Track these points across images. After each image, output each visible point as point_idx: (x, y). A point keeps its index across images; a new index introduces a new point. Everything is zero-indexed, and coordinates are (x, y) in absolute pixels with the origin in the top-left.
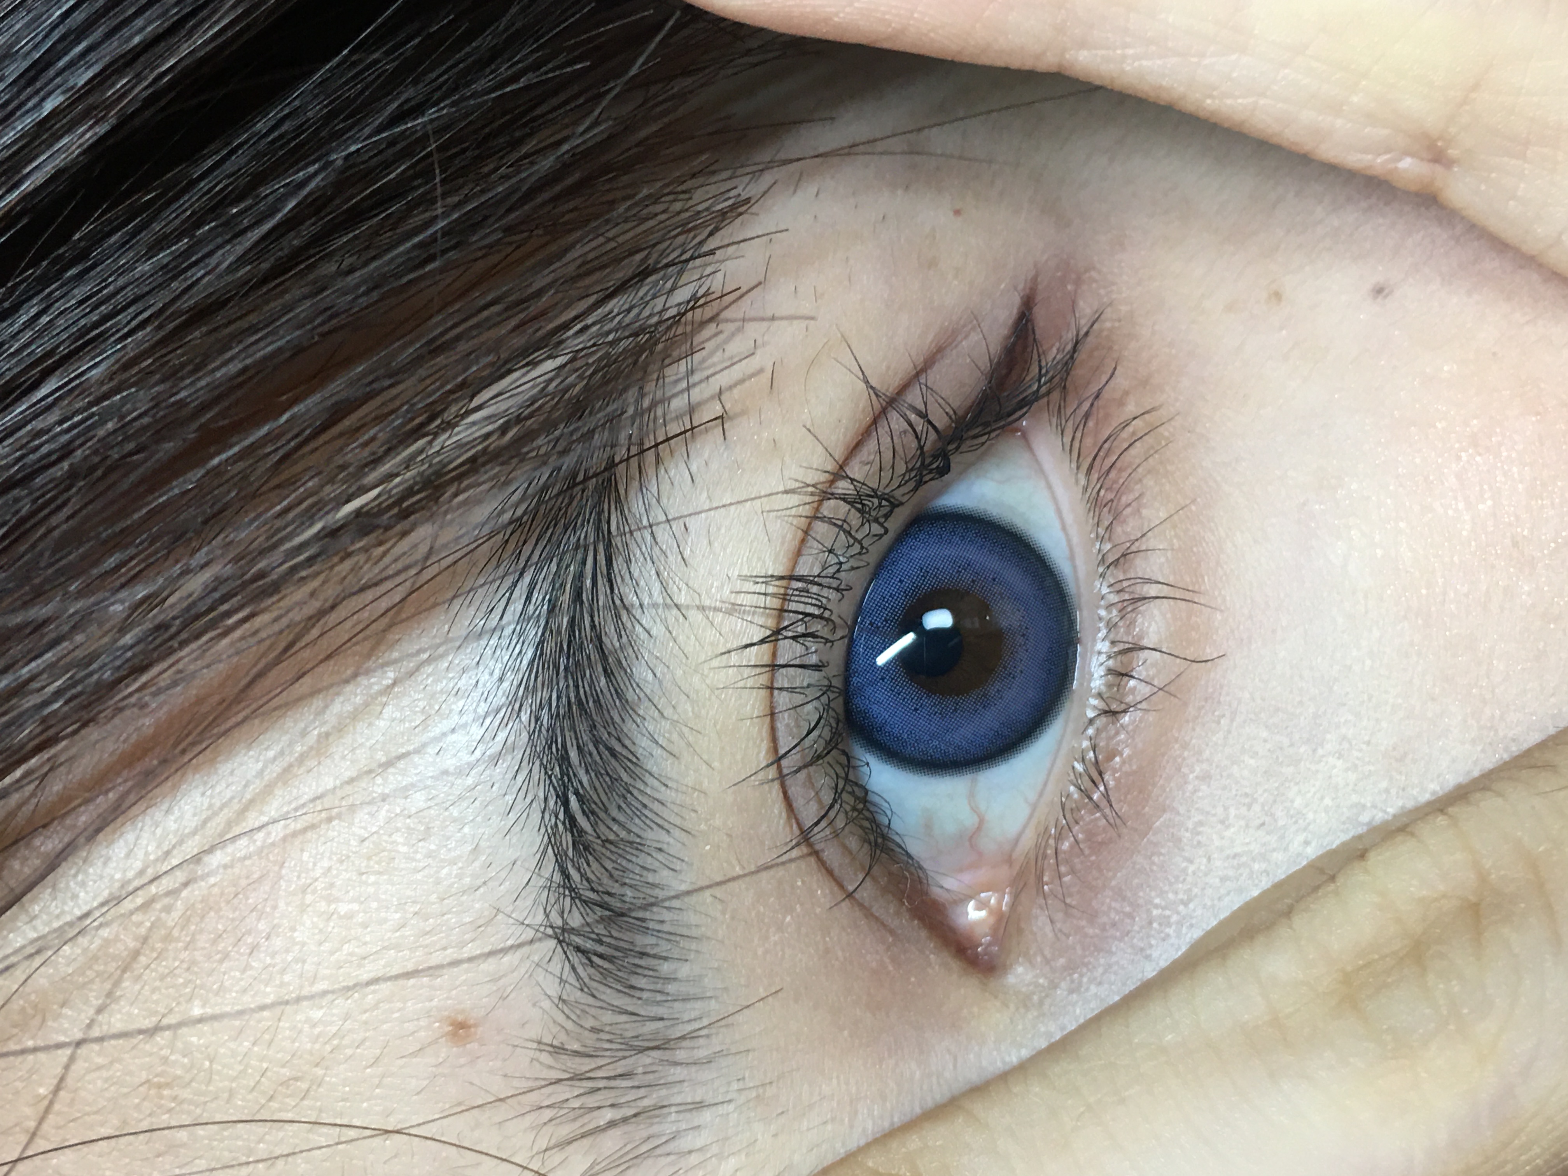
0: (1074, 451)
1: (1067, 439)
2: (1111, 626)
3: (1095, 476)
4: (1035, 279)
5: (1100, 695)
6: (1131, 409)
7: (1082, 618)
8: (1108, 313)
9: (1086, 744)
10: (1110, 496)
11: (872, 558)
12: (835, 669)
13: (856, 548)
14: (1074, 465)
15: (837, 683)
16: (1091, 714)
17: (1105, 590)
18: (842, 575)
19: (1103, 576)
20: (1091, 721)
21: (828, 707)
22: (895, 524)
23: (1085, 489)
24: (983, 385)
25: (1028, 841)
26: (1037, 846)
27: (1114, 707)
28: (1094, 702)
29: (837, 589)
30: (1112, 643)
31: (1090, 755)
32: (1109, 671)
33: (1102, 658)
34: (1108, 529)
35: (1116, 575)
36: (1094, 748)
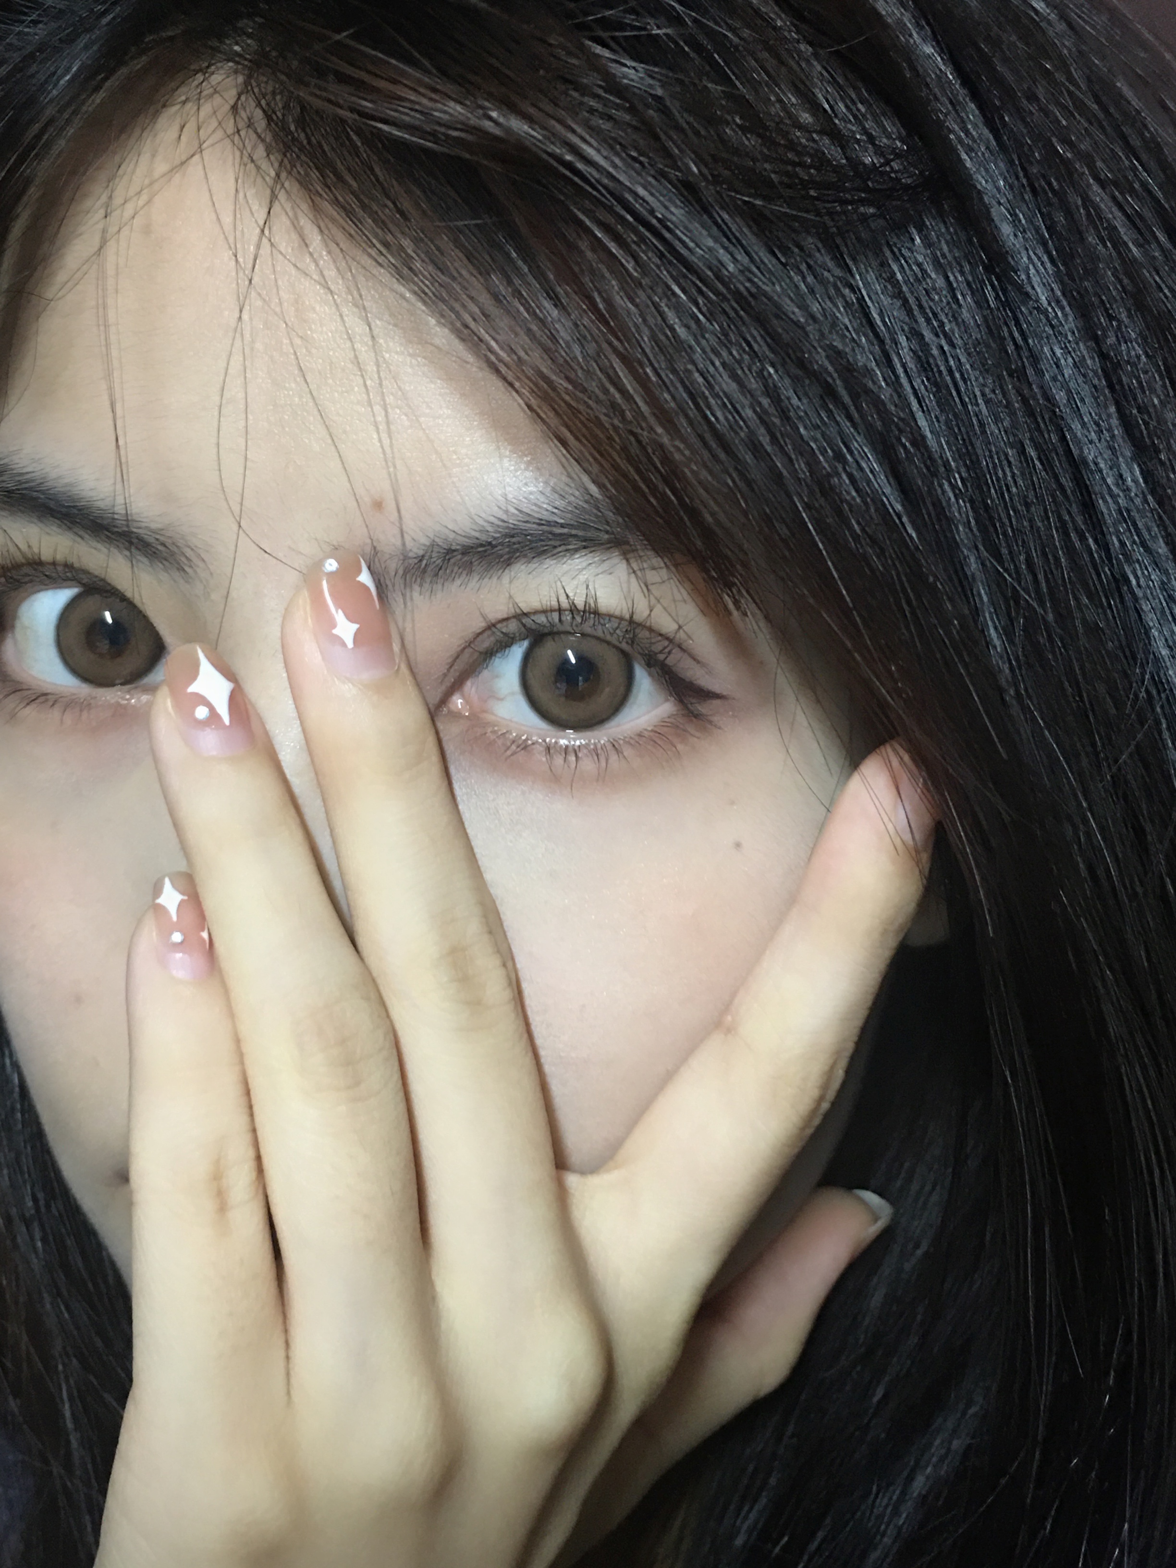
0: (664, 723)
1: (667, 720)
2: (586, 746)
3: (652, 734)
4: (734, 699)
5: (556, 743)
6: (680, 747)
7: (588, 734)
8: (720, 731)
9: (534, 738)
11: (608, 638)
12: (561, 628)
13: (612, 631)
15: (555, 630)
16: (548, 740)
17: (602, 742)
18: (600, 627)
19: (609, 741)
20: (544, 741)
21: (544, 626)
22: (624, 646)
23: (646, 730)
24: (687, 680)
25: (489, 718)
26: (489, 723)
27: (552, 751)
28: (553, 741)
29: (594, 625)
30: (579, 746)
31: (530, 742)
32: (567, 747)
33: (572, 743)
34: (629, 743)
35: (609, 747)
36: (533, 744)
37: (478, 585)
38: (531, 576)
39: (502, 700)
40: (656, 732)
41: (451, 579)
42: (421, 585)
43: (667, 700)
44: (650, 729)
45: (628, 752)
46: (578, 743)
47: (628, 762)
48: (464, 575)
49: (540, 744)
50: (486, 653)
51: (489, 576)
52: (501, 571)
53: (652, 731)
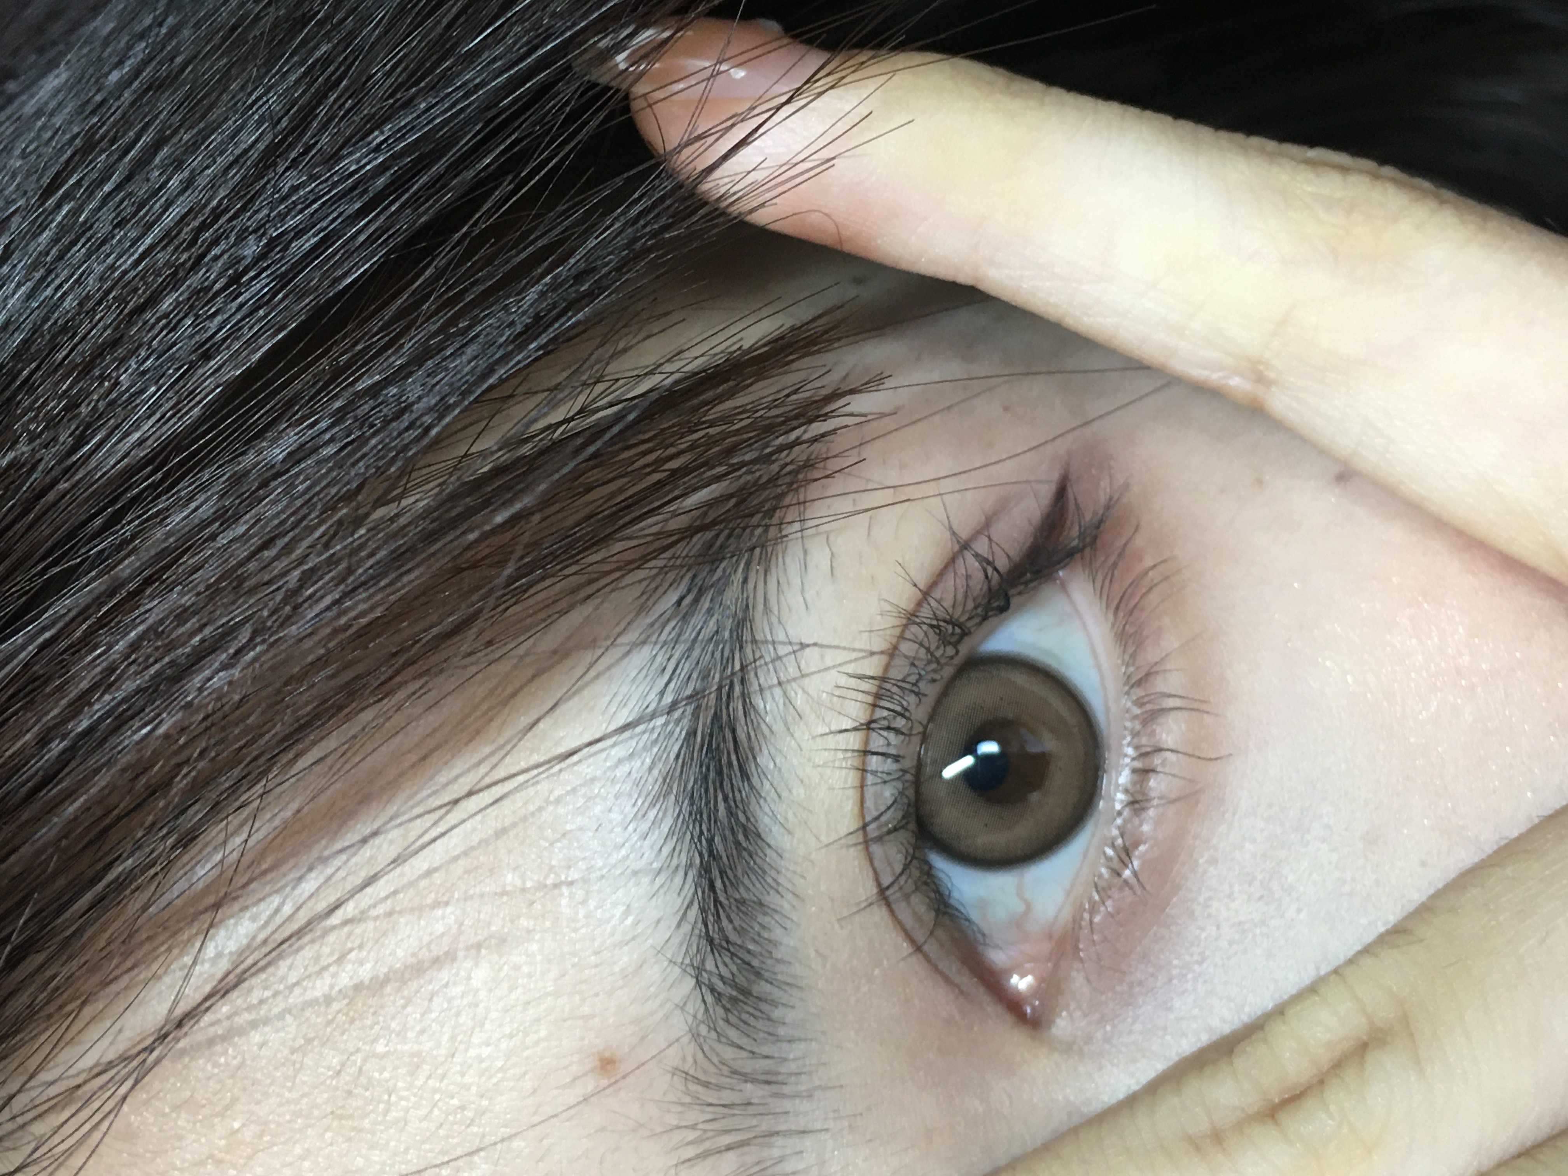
0: (1103, 593)
1: (1098, 586)
2: (1135, 734)
3: (1121, 614)
4: (1068, 463)
5: (1126, 790)
6: (1148, 562)
9: (1115, 832)
10: (1132, 630)
11: (945, 676)
12: (910, 761)
13: (933, 665)
14: (1104, 605)
16: (1118, 807)
17: (1129, 704)
19: (1128, 693)
20: (1119, 813)
23: (1113, 626)
25: (1067, 915)
26: (1074, 918)
27: (1139, 799)
28: (1121, 799)
30: (1136, 748)
31: (1119, 841)
32: (1134, 771)
33: (1127, 760)
34: (1133, 656)
35: (1139, 692)
36: (1122, 835)
37: (789, 896)
38: (785, 794)
39: (1029, 907)
40: (1117, 608)
41: (770, 947)
42: (775, 1004)
43: (1064, 587)
44: (1111, 617)
45: (1151, 655)
46: (1130, 751)
47: (1167, 655)
48: (766, 920)
49: (1125, 822)
50: (938, 911)
51: (773, 873)
52: (768, 852)
53: (1116, 614)
